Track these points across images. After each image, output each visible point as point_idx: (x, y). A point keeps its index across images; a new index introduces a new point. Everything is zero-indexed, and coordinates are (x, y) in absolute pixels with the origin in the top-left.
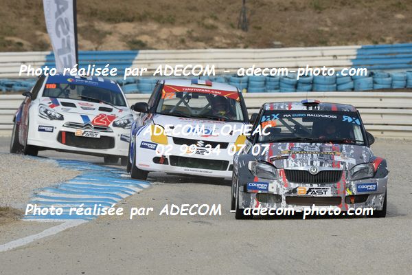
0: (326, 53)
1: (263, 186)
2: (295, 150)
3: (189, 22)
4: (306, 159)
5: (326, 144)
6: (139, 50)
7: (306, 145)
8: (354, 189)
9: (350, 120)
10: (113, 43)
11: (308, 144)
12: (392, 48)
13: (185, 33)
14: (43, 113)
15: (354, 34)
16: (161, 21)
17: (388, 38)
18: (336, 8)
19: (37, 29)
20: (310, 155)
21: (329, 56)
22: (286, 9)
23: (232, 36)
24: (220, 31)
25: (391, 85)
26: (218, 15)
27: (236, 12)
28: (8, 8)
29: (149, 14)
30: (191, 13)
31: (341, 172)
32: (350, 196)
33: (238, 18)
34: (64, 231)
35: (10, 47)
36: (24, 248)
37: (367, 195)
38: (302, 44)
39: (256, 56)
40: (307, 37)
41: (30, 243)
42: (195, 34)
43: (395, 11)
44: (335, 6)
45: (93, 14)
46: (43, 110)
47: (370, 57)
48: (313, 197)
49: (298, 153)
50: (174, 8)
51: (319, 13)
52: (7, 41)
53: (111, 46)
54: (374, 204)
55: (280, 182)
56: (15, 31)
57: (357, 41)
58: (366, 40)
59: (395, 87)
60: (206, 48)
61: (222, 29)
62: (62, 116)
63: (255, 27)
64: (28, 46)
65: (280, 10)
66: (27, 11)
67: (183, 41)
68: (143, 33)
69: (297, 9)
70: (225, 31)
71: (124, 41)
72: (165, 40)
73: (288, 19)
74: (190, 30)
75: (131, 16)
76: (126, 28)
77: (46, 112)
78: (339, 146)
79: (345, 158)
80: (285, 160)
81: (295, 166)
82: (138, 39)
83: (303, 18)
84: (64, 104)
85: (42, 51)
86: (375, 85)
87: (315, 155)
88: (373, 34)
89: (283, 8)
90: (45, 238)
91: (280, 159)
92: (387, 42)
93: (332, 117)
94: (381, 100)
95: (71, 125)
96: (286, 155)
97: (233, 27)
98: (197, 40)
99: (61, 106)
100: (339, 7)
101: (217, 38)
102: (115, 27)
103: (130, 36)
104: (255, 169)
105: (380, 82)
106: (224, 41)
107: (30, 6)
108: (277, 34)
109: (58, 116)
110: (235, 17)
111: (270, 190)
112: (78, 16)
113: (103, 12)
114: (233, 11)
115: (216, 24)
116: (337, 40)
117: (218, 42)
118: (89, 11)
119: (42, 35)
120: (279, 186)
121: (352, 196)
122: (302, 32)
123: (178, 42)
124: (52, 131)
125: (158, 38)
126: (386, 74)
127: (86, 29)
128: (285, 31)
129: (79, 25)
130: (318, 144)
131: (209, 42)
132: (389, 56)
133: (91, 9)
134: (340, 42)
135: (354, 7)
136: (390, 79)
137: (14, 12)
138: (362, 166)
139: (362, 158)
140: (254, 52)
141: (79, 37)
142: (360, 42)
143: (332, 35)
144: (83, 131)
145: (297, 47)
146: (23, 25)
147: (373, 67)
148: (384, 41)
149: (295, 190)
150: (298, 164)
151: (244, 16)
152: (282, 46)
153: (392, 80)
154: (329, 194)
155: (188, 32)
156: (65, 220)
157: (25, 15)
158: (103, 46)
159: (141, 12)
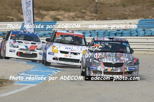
0: (127, 22)
1: (95, 68)
2: (107, 55)
3: (76, 11)
4: (111, 58)
5: (117, 53)
6: (57, 21)
7: (110, 53)
8: (128, 70)
9: (125, 44)
10: (47, 19)
11: (111, 53)
12: (152, 20)
13: (74, 15)
14: (11, 45)
15: (137, 15)
16: (65, 10)
17: (150, 17)
18: (131, 6)
19: (19, 13)
20: (112, 57)
21: (128, 23)
22: (112, 6)
23: (92, 16)
24: (87, 14)
25: (151, 34)
26: (86, 8)
27: (94, 7)
28: (8, 6)
29: (60, 8)
30: (76, 8)
31: (123, 63)
32: (126, 72)
33: (94, 9)
34: (29, 88)
35: (9, 20)
36: (14, 94)
37: (132, 72)
38: (118, 19)
39: (101, 23)
40: (120, 16)
41: (16, 93)
42: (78, 15)
43: (153, 6)
44: (130, 5)
45: (40, 8)
46: (11, 44)
47: (144, 24)
48: (113, 72)
49: (108, 56)
50: (70, 6)
51: (124, 7)
52: (8, 18)
53: (47, 20)
54: (134, 74)
55: (102, 67)
56: (11, 14)
57: (138, 18)
58: (142, 17)
59: (153, 35)
60: (82, 20)
61: (88, 13)
62: (18, 46)
63: (100, 13)
64: (15, 20)
65: (110, 6)
66: (15, 7)
67: (73, 18)
68: (59, 15)
69: (116, 6)
70: (89, 14)
71: (51, 18)
72: (67, 17)
73: (113, 10)
74: (76, 13)
75: (54, 9)
76: (52, 13)
77: (12, 45)
78: (122, 54)
79: (124, 58)
80: (103, 59)
81: (107, 61)
82: (57, 17)
83: (118, 9)
84: (18, 42)
85: (21, 21)
86: (145, 34)
87: (114, 57)
88: (144, 15)
89: (111, 6)
90: (22, 91)
91: (101, 58)
92: (150, 18)
93: (119, 43)
94: (147, 40)
95: (21, 49)
96: (104, 57)
97: (92, 13)
98: (79, 17)
99: (17, 43)
100: (132, 5)
101: (86, 17)
102: (48, 13)
103: (54, 16)
104: (92, 62)
105: (147, 33)
106: (89, 18)
107: (17, 5)
108: (109, 15)
109: (16, 46)
110: (93, 9)
111: (98, 69)
112: (34, 9)
113: (44, 7)
114: (92, 7)
115: (86, 11)
116: (131, 17)
117: (86, 18)
118: (38, 7)
119: (21, 16)
120: (101, 68)
121: (127, 72)
122: (118, 14)
123: (71, 18)
124: (14, 52)
125: (64, 17)
126: (149, 30)
127: (37, 13)
128: (112, 14)
129: (35, 12)
130: (115, 53)
131: (83, 18)
132: (150, 23)
133: (39, 6)
134: (132, 18)
135: (137, 5)
136: (151, 32)
137: (10, 7)
138: (130, 61)
139: (130, 58)
140: (100, 22)
141: (35, 16)
142: (140, 18)
143: (129, 15)
144: (26, 51)
145: (116, 20)
146: (14, 12)
147: (145, 27)
148: (148, 18)
149: (107, 70)
150: (108, 60)
151: (96, 9)
152: (111, 20)
153: (152, 32)
154: (119, 71)
155: (75, 14)
156: (29, 84)
157: (14, 8)
158: (44, 20)
159: (58, 7)
